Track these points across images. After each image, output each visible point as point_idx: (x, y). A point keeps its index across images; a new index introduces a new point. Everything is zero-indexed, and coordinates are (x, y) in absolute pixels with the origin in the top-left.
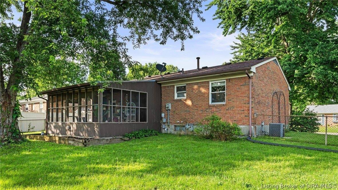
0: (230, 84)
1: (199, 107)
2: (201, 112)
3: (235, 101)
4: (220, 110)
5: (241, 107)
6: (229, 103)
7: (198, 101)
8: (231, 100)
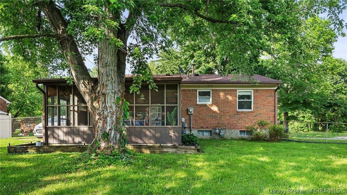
0: (258, 94)
1: (227, 113)
2: (229, 118)
3: (262, 109)
4: (248, 116)
5: (267, 114)
6: (257, 110)
7: (226, 107)
8: (258, 108)
